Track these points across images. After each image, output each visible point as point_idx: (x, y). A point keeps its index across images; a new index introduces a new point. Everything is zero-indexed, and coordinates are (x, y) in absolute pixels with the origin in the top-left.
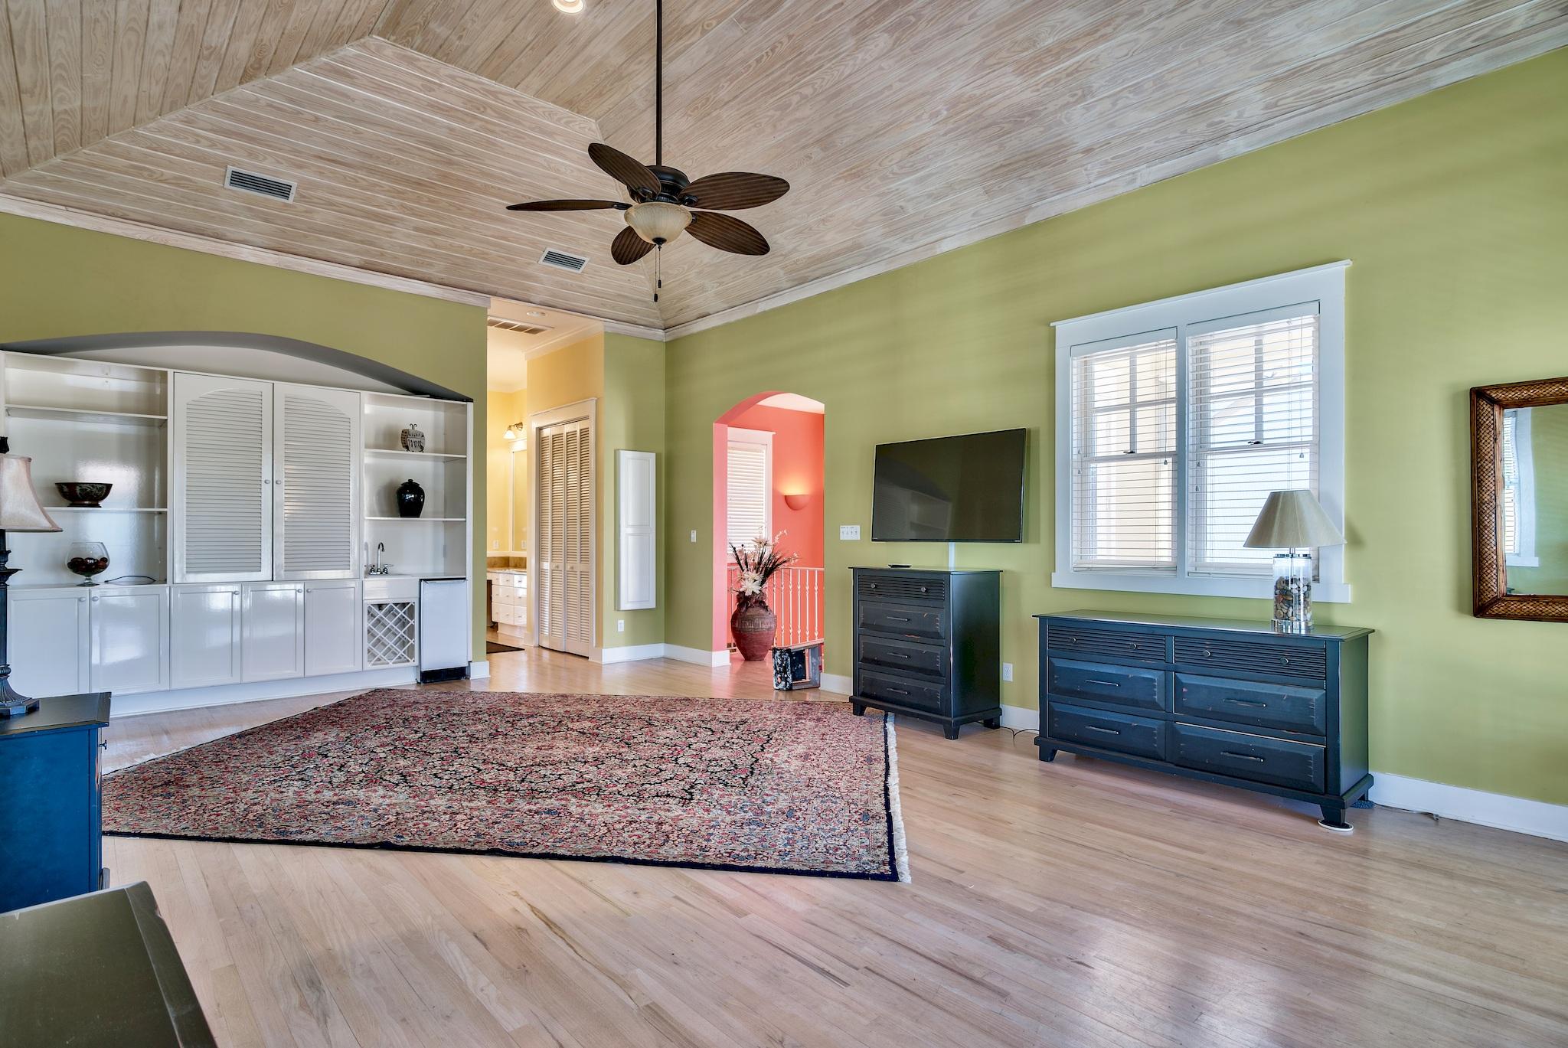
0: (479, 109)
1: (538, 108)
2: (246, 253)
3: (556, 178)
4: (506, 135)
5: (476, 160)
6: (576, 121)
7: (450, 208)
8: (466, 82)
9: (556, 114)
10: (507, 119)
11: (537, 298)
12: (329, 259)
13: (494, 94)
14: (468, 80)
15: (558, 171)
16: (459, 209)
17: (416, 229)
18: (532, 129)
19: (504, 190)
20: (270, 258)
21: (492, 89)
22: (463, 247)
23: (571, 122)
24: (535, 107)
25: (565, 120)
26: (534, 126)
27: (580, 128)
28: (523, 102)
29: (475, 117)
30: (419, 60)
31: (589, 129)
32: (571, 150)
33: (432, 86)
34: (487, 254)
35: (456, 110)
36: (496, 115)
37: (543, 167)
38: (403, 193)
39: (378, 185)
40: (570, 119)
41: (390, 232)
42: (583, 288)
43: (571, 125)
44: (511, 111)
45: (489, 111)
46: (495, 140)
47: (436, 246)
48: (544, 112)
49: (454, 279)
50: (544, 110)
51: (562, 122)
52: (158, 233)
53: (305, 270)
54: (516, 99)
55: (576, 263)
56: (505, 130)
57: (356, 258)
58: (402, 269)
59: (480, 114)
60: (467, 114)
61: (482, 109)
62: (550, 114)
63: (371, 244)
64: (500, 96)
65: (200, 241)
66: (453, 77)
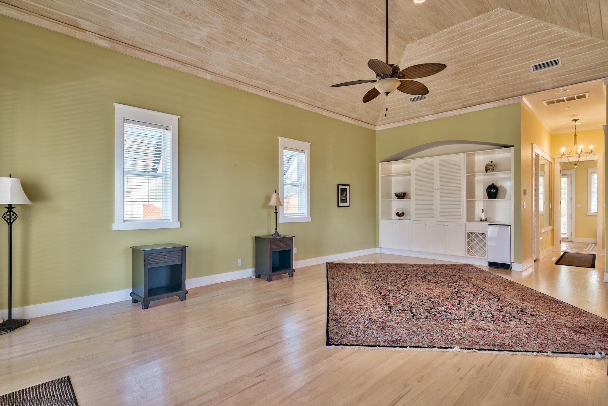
0: (452, 40)
1: (471, 23)
2: (428, 118)
3: (505, 39)
4: (469, 40)
5: (467, 55)
6: (491, 15)
7: (474, 74)
8: (441, 36)
9: (480, 19)
10: (464, 35)
11: (550, 86)
12: (452, 110)
13: (452, 31)
14: (441, 34)
15: (503, 36)
16: (478, 73)
17: (469, 87)
18: (477, 31)
19: (488, 57)
20: (434, 117)
21: (450, 31)
22: (492, 84)
23: (490, 16)
24: (470, 23)
25: (486, 18)
26: (476, 29)
27: (496, 15)
28: (464, 26)
29: (453, 43)
30: (423, 41)
31: (501, 12)
32: (501, 25)
33: (433, 44)
34: (504, 82)
35: (446, 45)
36: (459, 37)
37: (495, 39)
38: (454, 79)
39: (445, 81)
40: (488, 16)
41: (462, 93)
42: (572, 71)
43: (491, 17)
44: (463, 31)
45: (455, 37)
46: (467, 44)
47: (481, 89)
48: (475, 22)
49: (500, 97)
50: (474, 22)
51: (486, 19)
52: (407, 122)
53: (445, 116)
54: (461, 27)
55: (556, 62)
56: (467, 38)
57: (459, 106)
58: (477, 102)
59: (454, 40)
60: (450, 44)
61: (453, 39)
62: (478, 21)
63: (459, 99)
64: (455, 30)
65: (417, 120)
66: (436, 38)
